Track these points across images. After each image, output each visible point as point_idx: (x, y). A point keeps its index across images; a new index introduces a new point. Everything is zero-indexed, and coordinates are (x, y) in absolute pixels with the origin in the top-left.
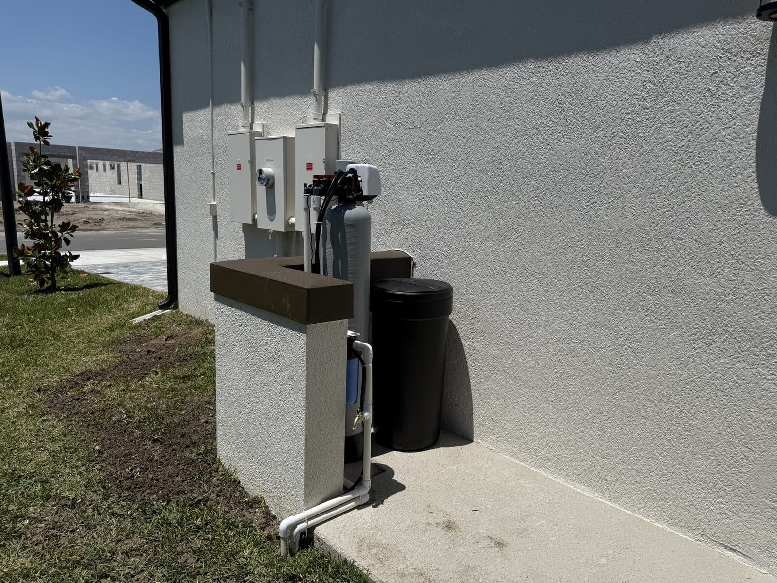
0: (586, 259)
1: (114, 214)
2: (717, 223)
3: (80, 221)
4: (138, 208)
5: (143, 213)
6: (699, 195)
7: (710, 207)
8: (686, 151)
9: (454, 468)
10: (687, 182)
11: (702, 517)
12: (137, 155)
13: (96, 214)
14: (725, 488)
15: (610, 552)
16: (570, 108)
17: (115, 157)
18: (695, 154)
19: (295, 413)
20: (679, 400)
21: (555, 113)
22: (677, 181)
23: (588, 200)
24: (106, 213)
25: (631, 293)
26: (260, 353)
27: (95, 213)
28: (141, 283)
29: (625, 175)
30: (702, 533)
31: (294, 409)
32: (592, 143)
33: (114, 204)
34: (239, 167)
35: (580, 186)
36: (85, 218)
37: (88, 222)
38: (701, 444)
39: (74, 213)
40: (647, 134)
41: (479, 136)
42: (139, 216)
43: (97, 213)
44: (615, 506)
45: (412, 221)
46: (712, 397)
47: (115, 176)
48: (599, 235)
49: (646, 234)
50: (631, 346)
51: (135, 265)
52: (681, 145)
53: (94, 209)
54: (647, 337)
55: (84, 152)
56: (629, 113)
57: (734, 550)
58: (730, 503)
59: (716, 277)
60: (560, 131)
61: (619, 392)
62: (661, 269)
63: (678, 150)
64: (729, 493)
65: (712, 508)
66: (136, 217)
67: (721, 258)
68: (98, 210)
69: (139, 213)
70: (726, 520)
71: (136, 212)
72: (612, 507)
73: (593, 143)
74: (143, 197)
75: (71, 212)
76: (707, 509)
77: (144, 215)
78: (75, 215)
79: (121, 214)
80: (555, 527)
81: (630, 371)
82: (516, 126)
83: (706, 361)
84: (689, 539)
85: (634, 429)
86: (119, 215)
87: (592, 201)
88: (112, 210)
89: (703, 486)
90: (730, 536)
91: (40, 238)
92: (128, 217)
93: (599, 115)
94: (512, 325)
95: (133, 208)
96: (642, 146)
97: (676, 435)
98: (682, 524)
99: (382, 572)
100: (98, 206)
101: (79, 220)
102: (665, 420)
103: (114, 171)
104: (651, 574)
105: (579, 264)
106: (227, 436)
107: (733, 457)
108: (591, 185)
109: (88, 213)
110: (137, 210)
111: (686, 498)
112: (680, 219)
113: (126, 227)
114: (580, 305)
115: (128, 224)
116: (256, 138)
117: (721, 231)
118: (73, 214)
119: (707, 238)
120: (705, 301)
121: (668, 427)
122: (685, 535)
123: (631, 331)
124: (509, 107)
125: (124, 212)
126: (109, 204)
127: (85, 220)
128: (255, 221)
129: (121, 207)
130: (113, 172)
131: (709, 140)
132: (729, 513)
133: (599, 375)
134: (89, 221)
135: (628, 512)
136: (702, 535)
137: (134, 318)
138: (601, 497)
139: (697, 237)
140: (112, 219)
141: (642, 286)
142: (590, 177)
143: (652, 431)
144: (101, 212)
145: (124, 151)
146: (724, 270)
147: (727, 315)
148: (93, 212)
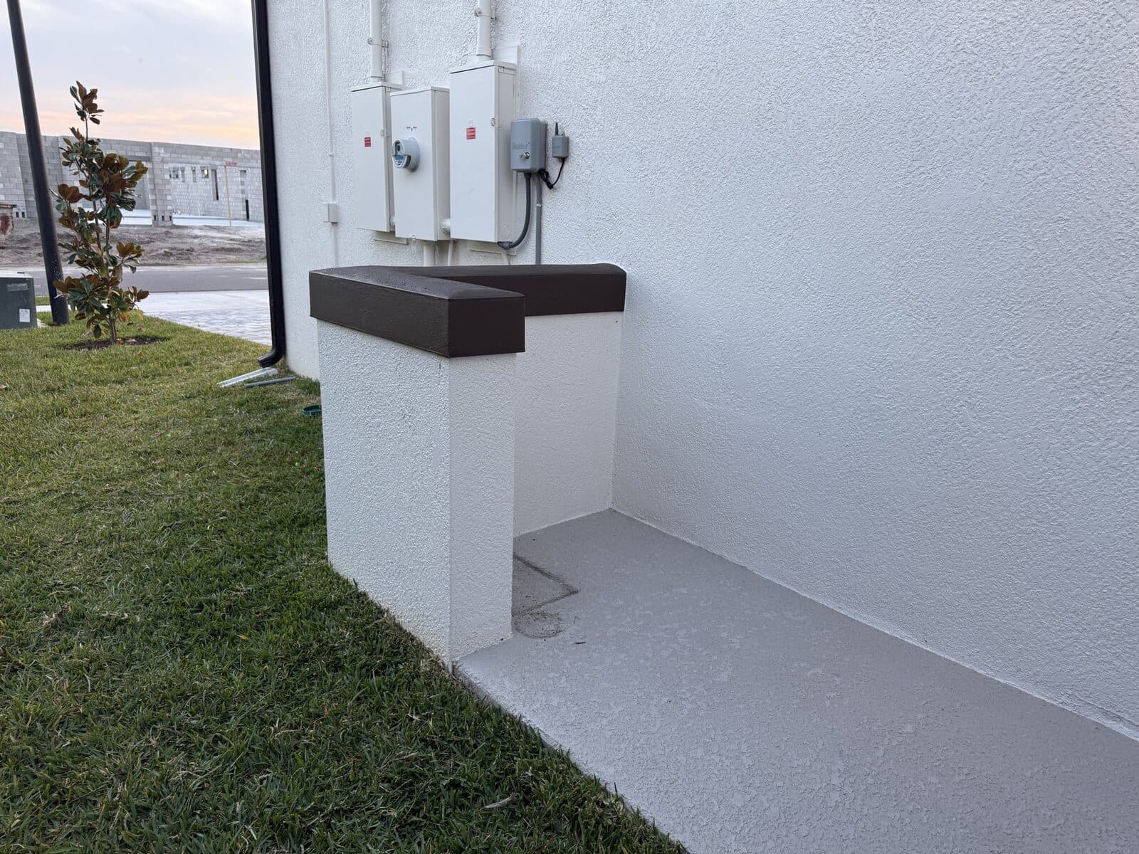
0: (903, 263)
1: (208, 243)
2: (1126, 190)
3: (159, 252)
4: (242, 235)
5: (250, 241)
6: (1097, 143)
7: (1116, 164)
8: (1079, 69)
9: (684, 591)
10: (1078, 123)
11: (1071, 667)
12: (239, 155)
13: (182, 243)
14: (1112, 622)
15: (921, 716)
16: (885, 10)
17: (208, 158)
18: (1096, 73)
19: (435, 497)
20: (1044, 485)
21: (861, 20)
22: (1061, 121)
23: (909, 163)
24: (196, 241)
25: (974, 315)
26: (384, 407)
27: (180, 241)
28: (239, 335)
29: (973, 117)
30: (1070, 692)
31: (434, 490)
32: (920, 66)
33: (207, 228)
34: (368, 142)
35: (897, 141)
36: (167, 248)
37: (171, 254)
38: (1076, 554)
39: (151, 242)
40: (1014, 44)
41: (736, 67)
42: (244, 245)
43: (184, 241)
44: (931, 651)
45: (628, 216)
46: (1099, 479)
47: (210, 187)
48: (925, 221)
49: (1005, 215)
50: (969, 401)
51: (235, 312)
52: (1071, 59)
53: (180, 236)
54: (998, 385)
55: (163, 151)
56: (984, 10)
57: (1121, 719)
58: (1118, 646)
59: (1118, 282)
60: (867, 50)
61: (946, 474)
62: (1026, 273)
63: (1066, 69)
64: (1118, 631)
65: (1088, 653)
66: (240, 247)
67: (1128, 249)
68: (184, 237)
69: (244, 241)
70: (1110, 672)
71: (240, 240)
72: (927, 652)
73: (922, 65)
74: (250, 218)
75: (147, 239)
76: (1079, 655)
77: (251, 244)
78: (152, 244)
79: (217, 243)
80: (835, 678)
81: (965, 441)
82: (796, 48)
83: (1093, 421)
84: (1048, 701)
85: (968, 533)
86: (215, 245)
87: (917, 164)
88: (205, 236)
89: (1076, 619)
90: (1115, 698)
91: (92, 267)
92: (228, 246)
93: (935, 17)
94: (781, 374)
95: (234, 234)
96: (1005, 66)
97: (1036, 540)
98: (1038, 679)
99: (562, 733)
100: (186, 232)
101: (157, 250)
102: (1018, 518)
103: (208, 180)
104: (984, 750)
105: (891, 271)
106: (342, 535)
107: (1129, 574)
108: (916, 139)
109: (170, 240)
110: (241, 238)
111: (1047, 638)
112: (1064, 186)
113: (225, 260)
114: (890, 338)
115: (228, 256)
116: (391, 94)
117: (1132, 204)
118: (148, 243)
119: (1108, 216)
120: (1097, 322)
121: (1024, 528)
122: (1043, 695)
123: (971, 376)
124: (786, 14)
125: (223, 241)
126: (201, 228)
127: (167, 250)
128: (392, 226)
129: (219, 232)
130: (206, 182)
131: (1121, 46)
132: (1115, 662)
133: (916, 448)
134: (172, 251)
135: (953, 660)
136: (1070, 695)
137: (223, 380)
138: (911, 636)
139: (1090, 215)
140: (205, 250)
141: (992, 303)
142: (914, 125)
143: (998, 535)
144: (189, 240)
145: (221, 150)
146: (1132, 269)
147: (1133, 345)
148: (178, 240)
